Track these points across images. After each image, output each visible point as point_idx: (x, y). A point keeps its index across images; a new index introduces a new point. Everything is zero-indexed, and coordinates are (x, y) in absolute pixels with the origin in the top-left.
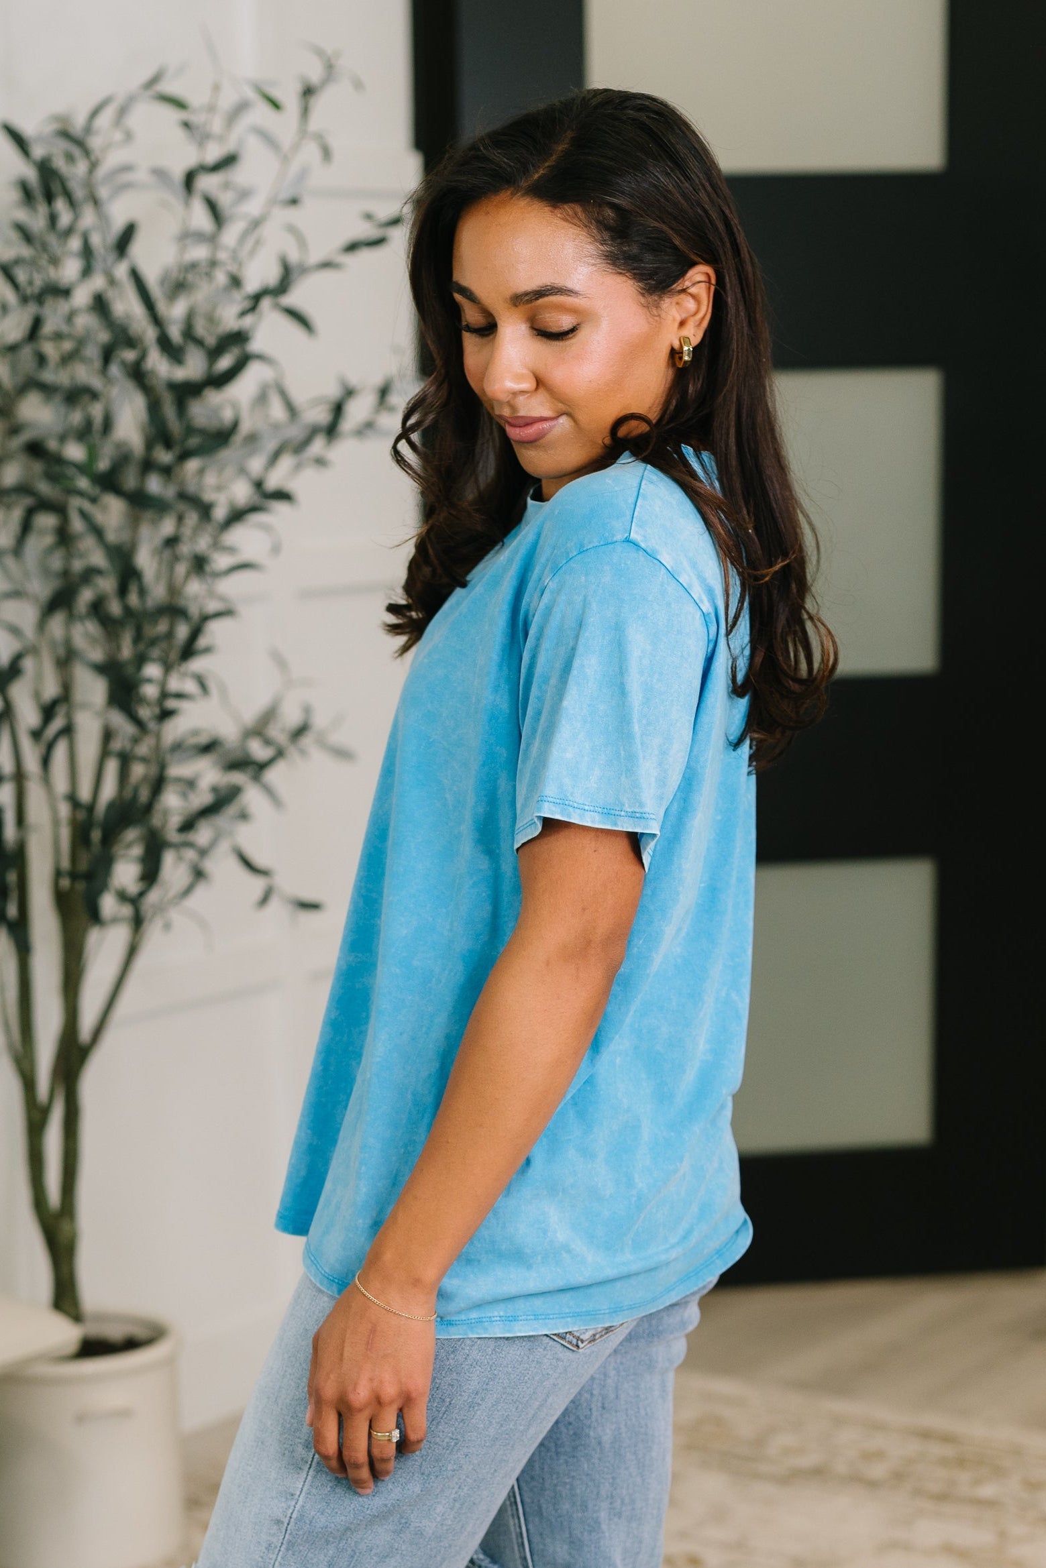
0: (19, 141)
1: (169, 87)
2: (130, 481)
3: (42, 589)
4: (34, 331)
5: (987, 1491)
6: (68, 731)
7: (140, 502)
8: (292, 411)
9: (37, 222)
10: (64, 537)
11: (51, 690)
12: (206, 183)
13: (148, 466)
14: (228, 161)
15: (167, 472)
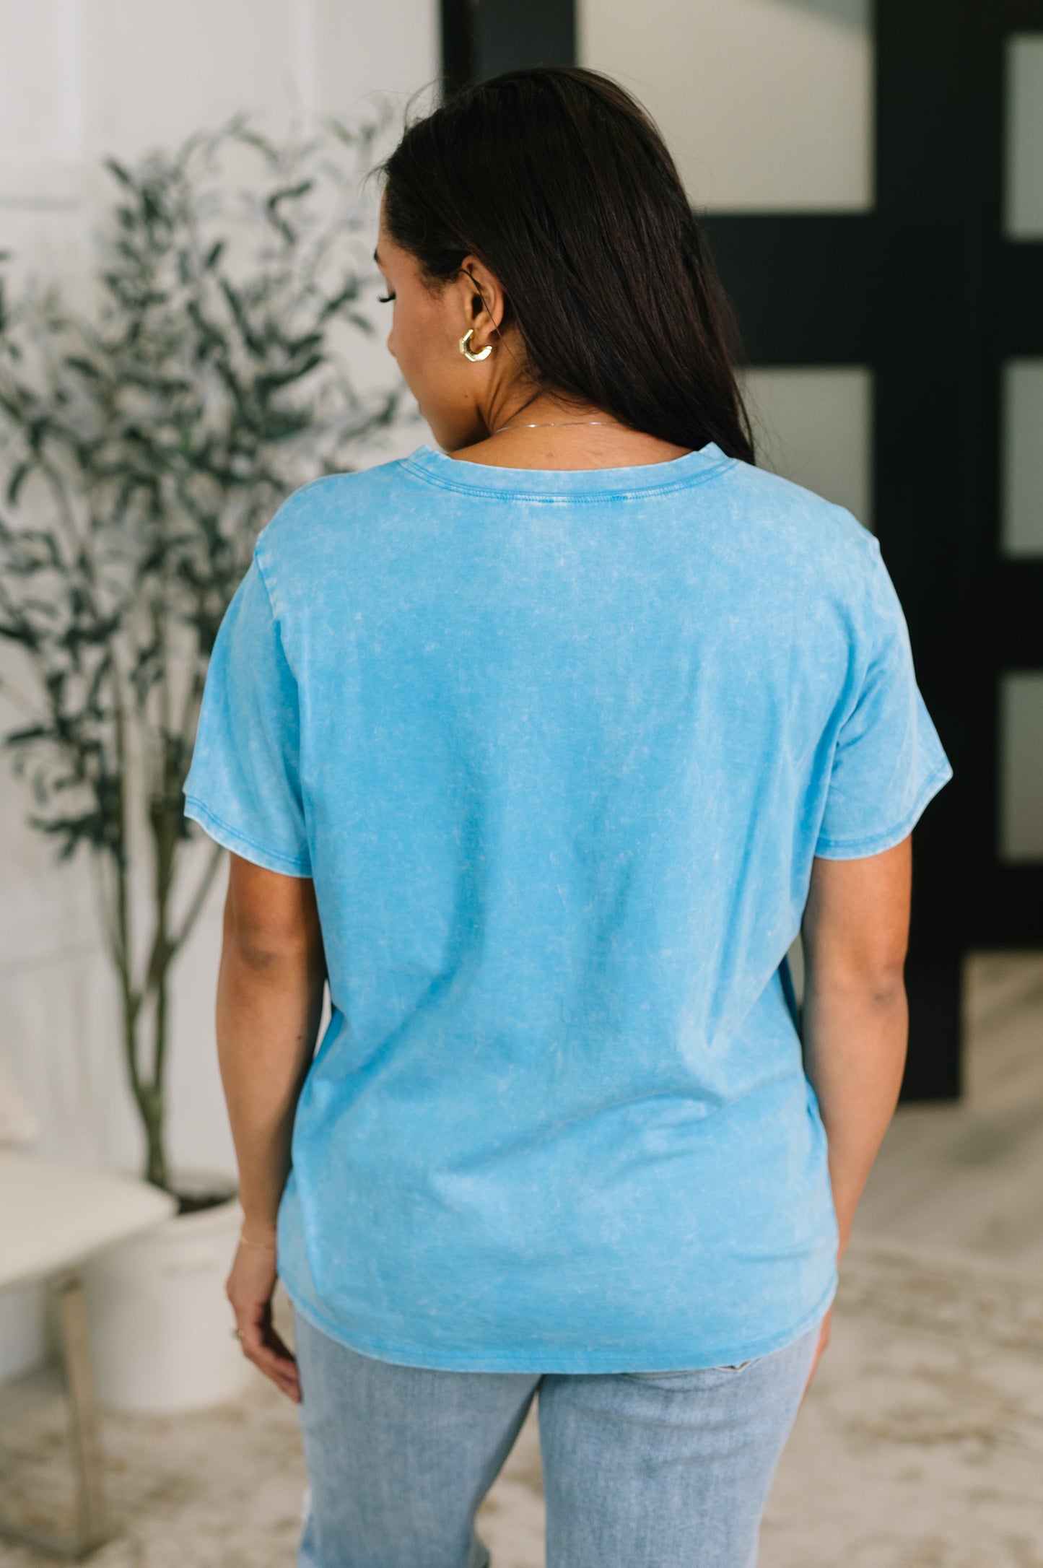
0: (121, 174)
1: (254, 126)
2: (218, 458)
3: (138, 551)
4: (135, 331)
5: (947, 1313)
6: (160, 675)
7: (226, 479)
8: (353, 401)
9: (138, 239)
10: (156, 509)
11: (144, 637)
12: (286, 209)
13: (233, 448)
14: (303, 189)
15: (251, 453)
